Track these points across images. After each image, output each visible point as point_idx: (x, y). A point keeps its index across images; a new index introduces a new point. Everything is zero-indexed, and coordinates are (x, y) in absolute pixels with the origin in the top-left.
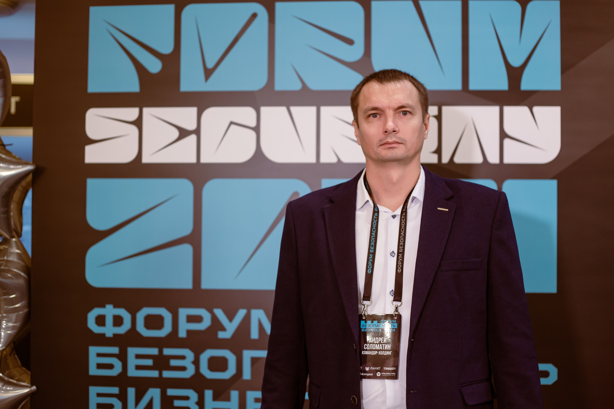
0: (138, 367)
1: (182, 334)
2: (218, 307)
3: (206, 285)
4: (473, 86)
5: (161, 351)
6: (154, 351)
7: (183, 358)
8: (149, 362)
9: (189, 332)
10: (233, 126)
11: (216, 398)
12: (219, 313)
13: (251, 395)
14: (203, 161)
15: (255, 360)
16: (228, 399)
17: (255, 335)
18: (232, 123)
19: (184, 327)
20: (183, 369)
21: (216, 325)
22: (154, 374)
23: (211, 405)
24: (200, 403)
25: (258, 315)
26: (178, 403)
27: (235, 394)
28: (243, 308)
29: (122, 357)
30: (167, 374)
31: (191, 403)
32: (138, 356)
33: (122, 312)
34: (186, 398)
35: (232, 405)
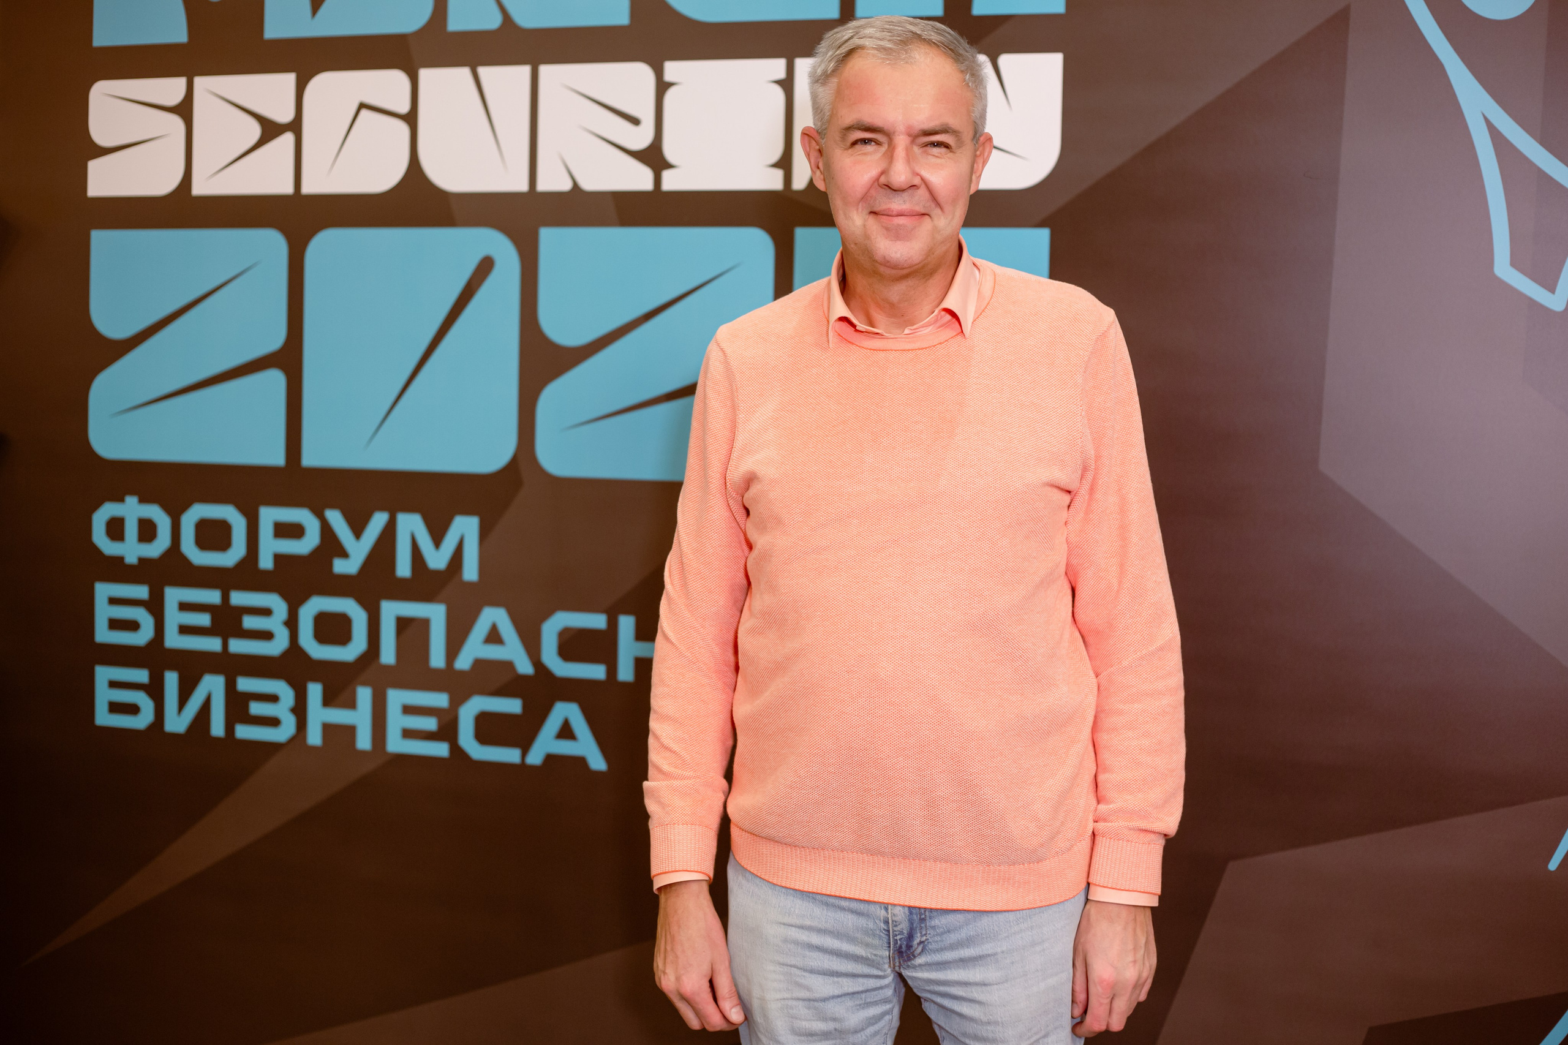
0: (184, 630)
1: (266, 562)
2: (332, 506)
3: (310, 458)
5: (225, 597)
6: (213, 597)
7: (266, 612)
8: (203, 620)
9: (278, 558)
10: (364, 113)
11: (328, 701)
12: (335, 518)
13: (396, 698)
14: (307, 189)
15: (403, 624)
16: (351, 704)
17: (403, 568)
18: (362, 106)
19: (270, 548)
20: (267, 636)
21: (331, 546)
22: (213, 644)
23: (319, 715)
24: (300, 710)
25: (411, 525)
26: (256, 708)
27: (364, 695)
28: (382, 509)
29: (155, 606)
30: (238, 646)
31: (283, 710)
32: (184, 607)
33: (155, 513)
34: (273, 698)
35: (360, 717)
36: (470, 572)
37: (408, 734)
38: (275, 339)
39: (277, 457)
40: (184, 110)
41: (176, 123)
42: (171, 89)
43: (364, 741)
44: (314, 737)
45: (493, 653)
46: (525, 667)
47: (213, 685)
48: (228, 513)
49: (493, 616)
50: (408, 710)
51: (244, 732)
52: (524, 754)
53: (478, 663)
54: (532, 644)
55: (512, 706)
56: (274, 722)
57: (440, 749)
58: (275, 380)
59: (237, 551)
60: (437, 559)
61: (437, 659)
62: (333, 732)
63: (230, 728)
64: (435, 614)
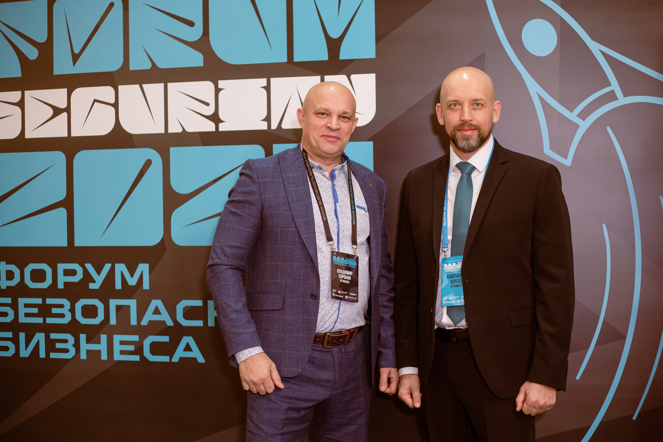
0: (27, 315)
1: (61, 286)
2: (88, 262)
3: (78, 243)
4: (297, 59)
5: (44, 301)
6: (39, 301)
7: (62, 306)
8: (35, 310)
9: (65, 283)
10: (96, 103)
11: (88, 341)
12: (89, 267)
13: (117, 338)
14: (73, 135)
15: (119, 308)
16: (99, 342)
17: (118, 286)
18: (95, 101)
19: (62, 280)
20: (62, 316)
21: (88, 278)
22: (39, 320)
23: (85, 347)
24: (77, 345)
25: (121, 268)
26: (58, 345)
27: (104, 338)
28: (108, 262)
29: (14, 306)
30: (50, 320)
31: (70, 346)
32: (27, 306)
33: (13, 268)
34: (66, 341)
35: (102, 347)
36: (146, 286)
37: (122, 352)
38: (62, 195)
39: (64, 243)
40: (21, 104)
41: (18, 110)
42: (15, 96)
43: (104, 356)
44: (83, 356)
45: (157, 318)
46: (170, 323)
47: (40, 337)
48: (44, 266)
49: (156, 303)
50: (122, 343)
51: (53, 355)
52: (171, 359)
53: (150, 322)
54: (173, 314)
55: (166, 339)
56: (66, 351)
57: (136, 358)
58: (62, 212)
59: (49, 282)
60: (132, 281)
61: (134, 321)
62: (91, 354)
63: (47, 354)
64: (132, 303)
